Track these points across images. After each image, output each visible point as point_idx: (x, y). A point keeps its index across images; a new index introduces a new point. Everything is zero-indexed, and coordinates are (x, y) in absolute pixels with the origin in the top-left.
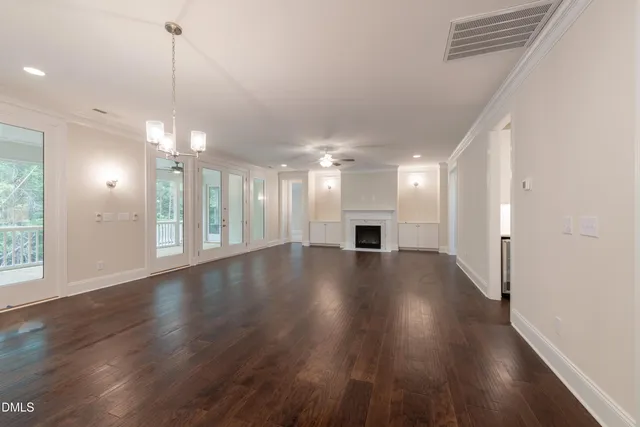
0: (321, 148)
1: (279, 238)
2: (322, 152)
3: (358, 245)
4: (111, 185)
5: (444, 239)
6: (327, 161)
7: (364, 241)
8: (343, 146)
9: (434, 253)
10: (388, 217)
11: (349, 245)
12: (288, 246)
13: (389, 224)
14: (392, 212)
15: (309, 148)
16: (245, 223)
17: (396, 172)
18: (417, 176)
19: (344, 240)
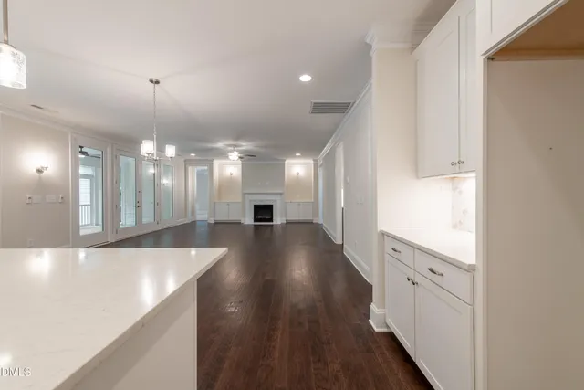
0: (230, 146)
1: (186, 216)
2: (230, 148)
3: (255, 220)
4: (39, 171)
5: (316, 213)
6: (234, 156)
7: (260, 217)
8: (246, 146)
9: (310, 223)
10: (278, 198)
11: (248, 220)
12: (193, 224)
13: (279, 202)
14: (281, 194)
15: (220, 145)
16: (156, 204)
17: (284, 164)
18: (298, 167)
19: (244, 217)
